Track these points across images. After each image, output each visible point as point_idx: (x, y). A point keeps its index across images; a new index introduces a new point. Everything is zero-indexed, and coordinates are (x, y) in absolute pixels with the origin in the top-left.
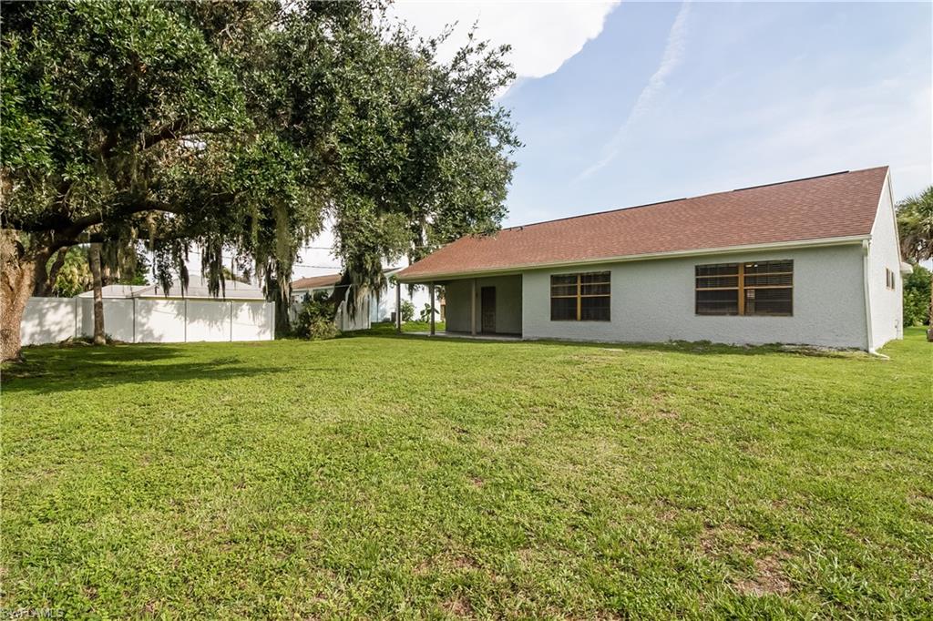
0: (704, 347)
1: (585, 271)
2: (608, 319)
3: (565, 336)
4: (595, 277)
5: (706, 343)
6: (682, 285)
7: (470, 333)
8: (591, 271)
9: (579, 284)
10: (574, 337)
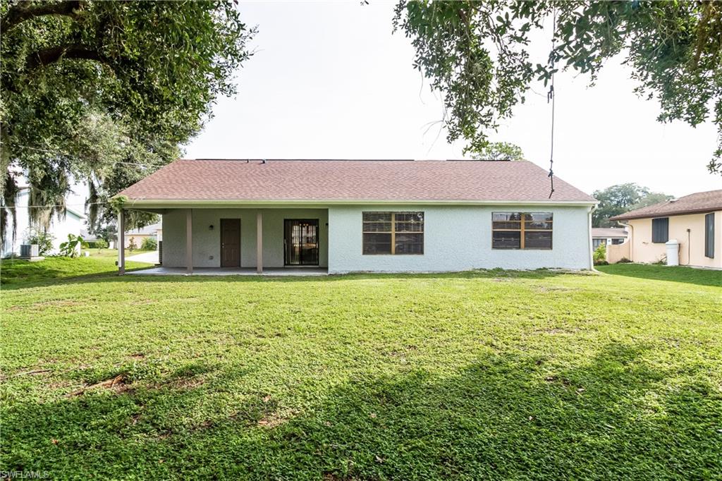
0: (499, 273)
1: (400, 210)
2: (422, 252)
3: (377, 269)
4: (409, 216)
5: (499, 270)
6: (482, 225)
7: (255, 269)
8: (405, 210)
9: (393, 222)
10: (388, 270)
